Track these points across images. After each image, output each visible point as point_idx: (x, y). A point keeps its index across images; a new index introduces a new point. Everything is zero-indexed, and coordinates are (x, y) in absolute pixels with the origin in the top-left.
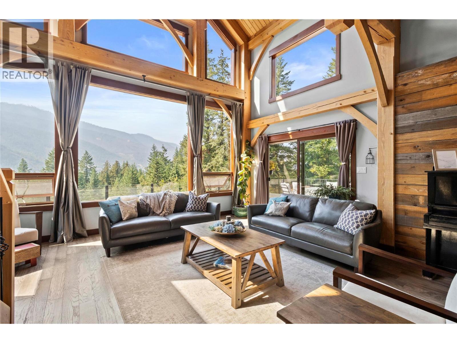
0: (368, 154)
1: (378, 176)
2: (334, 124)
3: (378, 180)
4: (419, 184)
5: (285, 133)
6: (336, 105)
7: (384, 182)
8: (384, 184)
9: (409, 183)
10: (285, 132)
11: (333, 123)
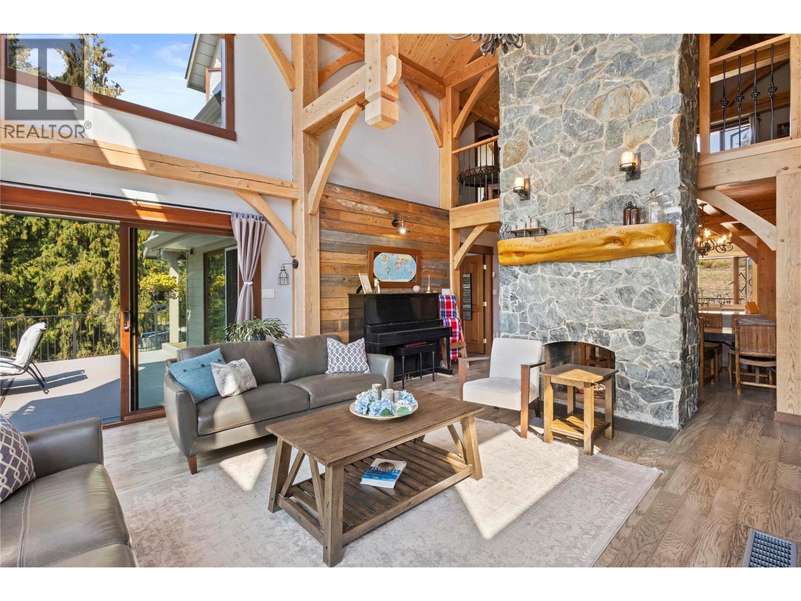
0: (282, 270)
1: (306, 301)
2: (230, 214)
3: (306, 306)
4: (338, 308)
5: (90, 196)
6: (240, 183)
7: (311, 309)
8: (311, 311)
9: (331, 308)
10: (92, 194)
11: (231, 212)
